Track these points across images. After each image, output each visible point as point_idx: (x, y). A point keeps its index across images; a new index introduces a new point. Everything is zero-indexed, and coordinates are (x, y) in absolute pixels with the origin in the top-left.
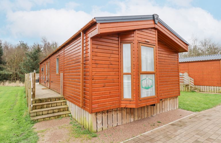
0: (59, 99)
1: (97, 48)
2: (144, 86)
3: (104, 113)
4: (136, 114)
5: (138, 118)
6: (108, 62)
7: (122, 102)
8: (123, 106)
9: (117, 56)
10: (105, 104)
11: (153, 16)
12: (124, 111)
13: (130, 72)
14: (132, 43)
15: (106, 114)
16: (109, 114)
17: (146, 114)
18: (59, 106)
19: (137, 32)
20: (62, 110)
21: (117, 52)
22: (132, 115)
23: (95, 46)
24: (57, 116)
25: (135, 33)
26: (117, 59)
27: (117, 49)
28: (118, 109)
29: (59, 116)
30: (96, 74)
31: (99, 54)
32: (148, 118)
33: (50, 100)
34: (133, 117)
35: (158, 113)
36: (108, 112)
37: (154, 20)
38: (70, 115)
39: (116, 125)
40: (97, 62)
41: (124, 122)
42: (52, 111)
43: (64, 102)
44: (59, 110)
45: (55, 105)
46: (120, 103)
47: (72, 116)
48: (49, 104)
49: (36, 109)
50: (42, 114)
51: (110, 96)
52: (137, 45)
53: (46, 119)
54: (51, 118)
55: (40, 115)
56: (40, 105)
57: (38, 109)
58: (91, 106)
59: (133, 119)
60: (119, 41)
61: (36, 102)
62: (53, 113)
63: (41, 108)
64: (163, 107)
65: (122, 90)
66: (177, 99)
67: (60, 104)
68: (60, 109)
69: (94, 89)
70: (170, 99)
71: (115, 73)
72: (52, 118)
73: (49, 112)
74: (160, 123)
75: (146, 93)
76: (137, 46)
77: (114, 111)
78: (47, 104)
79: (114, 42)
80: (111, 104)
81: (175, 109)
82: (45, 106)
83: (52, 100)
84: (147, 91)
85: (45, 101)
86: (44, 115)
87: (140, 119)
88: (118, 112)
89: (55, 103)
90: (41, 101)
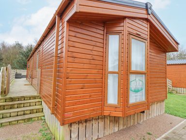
0: (34, 98)
1: (75, 37)
2: (133, 89)
3: (81, 122)
4: (121, 122)
5: (123, 126)
6: (89, 57)
7: (105, 108)
8: (106, 113)
9: (101, 50)
10: (83, 112)
11: (146, 4)
12: (107, 118)
13: (117, 70)
14: (121, 34)
15: (85, 124)
16: (88, 124)
17: (132, 121)
18: (33, 106)
19: (127, 20)
20: (35, 111)
21: (101, 45)
22: (116, 124)
23: (73, 34)
24: (27, 119)
25: (125, 22)
26: (101, 54)
27: (101, 41)
28: (100, 117)
29: (29, 119)
30: (71, 70)
31: (77, 45)
32: (134, 126)
33: (23, 99)
34: (117, 125)
35: (145, 119)
36: (86, 121)
37: (147, 10)
38: (43, 118)
39: (96, 138)
40: (75, 55)
41: (107, 133)
42: (23, 113)
43: (39, 101)
44: (32, 112)
45: (29, 104)
46: (102, 109)
47: (45, 120)
48: (21, 104)
49: (4, 109)
50: (10, 116)
51: (91, 100)
52: (127, 36)
53: (13, 123)
54: (19, 122)
55: (7, 117)
56: (9, 105)
57: (7, 109)
58: (63, 115)
59: (117, 128)
60: (104, 31)
61: (7, 100)
62: (24, 114)
63: (11, 108)
64: (150, 113)
65: (106, 92)
66: (164, 102)
67: (34, 104)
68: (33, 110)
69: (69, 92)
70: (157, 104)
71: (98, 71)
72: (21, 121)
73: (19, 114)
74: (151, 135)
75: (135, 97)
76: (127, 38)
77: (95, 119)
78: (17, 104)
79: (98, 31)
80: (91, 110)
81: (162, 113)
82: (16, 106)
83: (26, 99)
84: (136, 95)
85: (17, 99)
86: (12, 117)
87: (125, 127)
88: (100, 121)
89: (28, 103)
90: (12, 99)
